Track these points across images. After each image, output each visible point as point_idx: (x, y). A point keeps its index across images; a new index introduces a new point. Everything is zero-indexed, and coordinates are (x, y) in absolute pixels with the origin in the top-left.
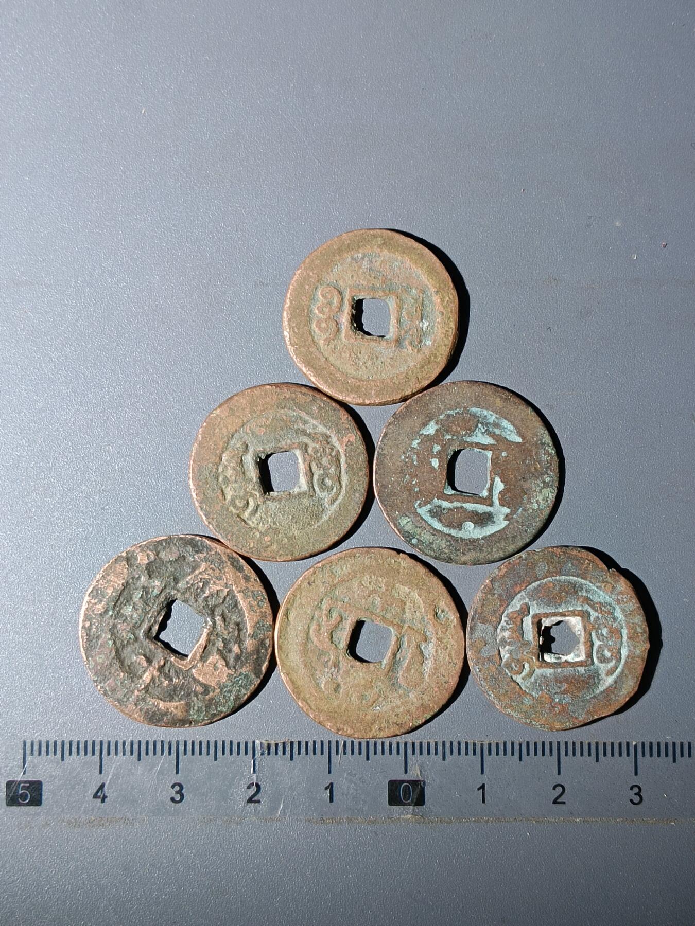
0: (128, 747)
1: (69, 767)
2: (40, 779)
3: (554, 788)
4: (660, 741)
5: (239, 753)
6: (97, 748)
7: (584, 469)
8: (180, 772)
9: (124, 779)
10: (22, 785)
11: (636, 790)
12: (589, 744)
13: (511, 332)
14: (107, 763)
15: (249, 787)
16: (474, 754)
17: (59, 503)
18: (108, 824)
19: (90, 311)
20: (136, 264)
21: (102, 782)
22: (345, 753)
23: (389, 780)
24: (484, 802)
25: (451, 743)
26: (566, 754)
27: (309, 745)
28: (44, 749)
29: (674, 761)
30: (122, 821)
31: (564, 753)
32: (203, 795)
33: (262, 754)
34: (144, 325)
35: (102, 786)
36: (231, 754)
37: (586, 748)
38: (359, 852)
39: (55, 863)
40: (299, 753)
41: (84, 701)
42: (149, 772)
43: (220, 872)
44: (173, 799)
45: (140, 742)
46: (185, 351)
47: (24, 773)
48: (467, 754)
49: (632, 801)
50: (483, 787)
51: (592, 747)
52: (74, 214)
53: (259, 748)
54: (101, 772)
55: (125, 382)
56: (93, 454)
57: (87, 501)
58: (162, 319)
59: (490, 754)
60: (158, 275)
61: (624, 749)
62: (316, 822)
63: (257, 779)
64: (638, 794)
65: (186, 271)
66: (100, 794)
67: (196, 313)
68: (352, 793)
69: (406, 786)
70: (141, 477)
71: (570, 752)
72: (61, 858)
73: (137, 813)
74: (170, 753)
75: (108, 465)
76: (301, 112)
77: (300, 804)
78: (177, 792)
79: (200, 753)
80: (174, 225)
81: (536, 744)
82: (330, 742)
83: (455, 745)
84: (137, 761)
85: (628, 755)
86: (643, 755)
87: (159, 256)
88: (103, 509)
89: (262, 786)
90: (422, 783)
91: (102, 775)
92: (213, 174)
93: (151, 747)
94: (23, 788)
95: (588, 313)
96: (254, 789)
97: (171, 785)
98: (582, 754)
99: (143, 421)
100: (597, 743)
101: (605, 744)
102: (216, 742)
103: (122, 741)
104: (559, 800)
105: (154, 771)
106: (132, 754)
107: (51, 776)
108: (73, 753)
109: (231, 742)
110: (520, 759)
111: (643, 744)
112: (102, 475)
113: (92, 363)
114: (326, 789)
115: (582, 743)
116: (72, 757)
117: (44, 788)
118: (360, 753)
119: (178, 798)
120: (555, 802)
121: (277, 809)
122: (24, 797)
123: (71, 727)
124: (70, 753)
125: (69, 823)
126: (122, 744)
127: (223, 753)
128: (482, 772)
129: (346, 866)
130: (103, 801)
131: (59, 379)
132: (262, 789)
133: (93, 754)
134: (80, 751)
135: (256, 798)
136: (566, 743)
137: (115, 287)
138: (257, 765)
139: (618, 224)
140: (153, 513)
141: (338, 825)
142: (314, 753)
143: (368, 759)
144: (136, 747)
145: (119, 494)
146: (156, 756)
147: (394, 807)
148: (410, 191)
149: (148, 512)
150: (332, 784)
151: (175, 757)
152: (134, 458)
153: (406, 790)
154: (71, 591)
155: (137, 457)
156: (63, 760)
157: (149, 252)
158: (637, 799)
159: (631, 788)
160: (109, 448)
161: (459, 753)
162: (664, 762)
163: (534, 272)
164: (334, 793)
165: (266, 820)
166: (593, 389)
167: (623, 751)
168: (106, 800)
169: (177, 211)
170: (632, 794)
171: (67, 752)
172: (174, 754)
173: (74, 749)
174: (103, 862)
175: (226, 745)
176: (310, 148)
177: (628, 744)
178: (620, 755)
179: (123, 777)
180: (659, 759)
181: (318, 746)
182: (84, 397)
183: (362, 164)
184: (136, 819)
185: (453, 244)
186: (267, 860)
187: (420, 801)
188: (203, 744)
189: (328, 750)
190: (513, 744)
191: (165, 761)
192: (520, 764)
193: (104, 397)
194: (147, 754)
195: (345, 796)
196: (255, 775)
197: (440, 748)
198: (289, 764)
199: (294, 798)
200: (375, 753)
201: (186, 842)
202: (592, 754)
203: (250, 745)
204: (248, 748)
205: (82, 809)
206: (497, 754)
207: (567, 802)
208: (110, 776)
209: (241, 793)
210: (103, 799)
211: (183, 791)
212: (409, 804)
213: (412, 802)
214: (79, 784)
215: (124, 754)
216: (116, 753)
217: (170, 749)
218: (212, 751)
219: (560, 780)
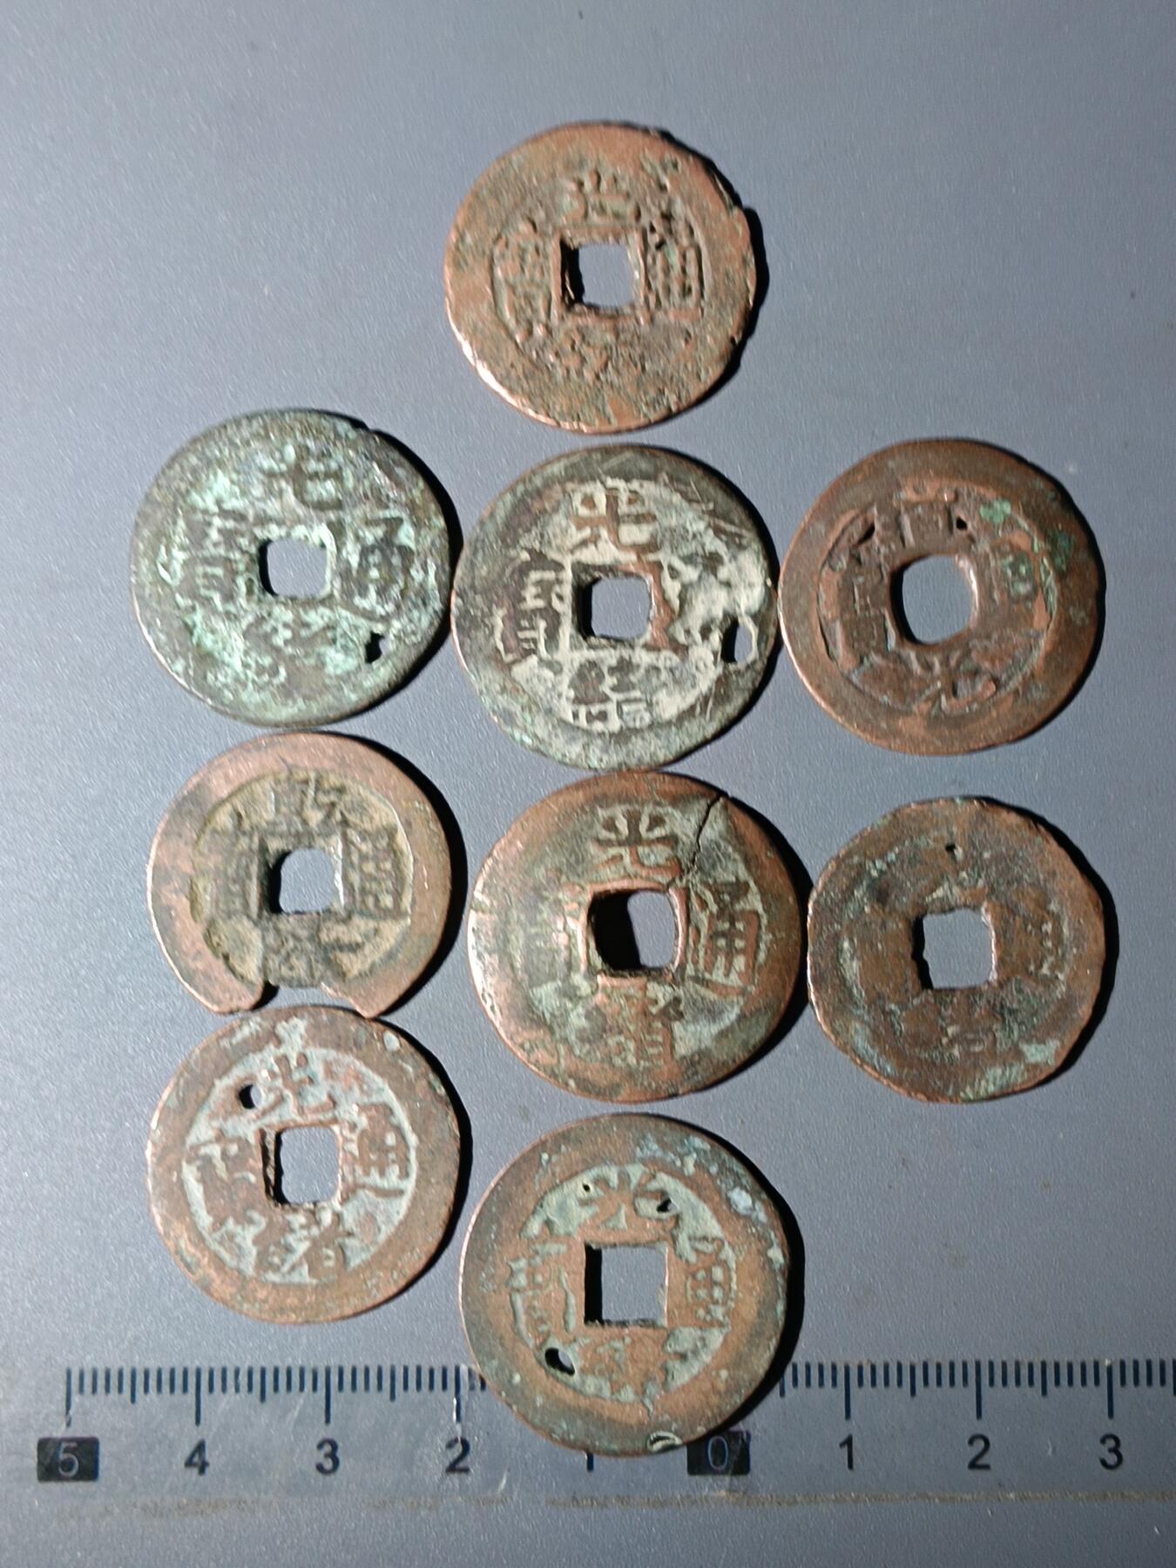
0: (243, 1379)
1: (144, 1413)
2: (97, 1435)
3: (971, 1442)
4: (1151, 1357)
5: (431, 1387)
6: (192, 1380)
8: (332, 1420)
9: (238, 1433)
10: (64, 1445)
11: (1111, 1443)
12: (1031, 1367)
14: (207, 1406)
15: (449, 1446)
16: (834, 1383)
18: (210, 1510)
21: (200, 1438)
24: (850, 1466)
26: (992, 1382)
28: (101, 1382)
30: (235, 1505)
31: (988, 1382)
32: (372, 1460)
33: (472, 1388)
35: (200, 1447)
36: (419, 1388)
37: (1024, 1372)
41: (169, 1299)
42: (279, 1420)
44: (320, 1468)
45: (263, 1371)
47: (68, 1424)
48: (821, 1384)
49: (1104, 1463)
50: (848, 1442)
51: (1035, 1370)
53: (466, 1378)
54: (198, 1421)
59: (861, 1383)
61: (1088, 1373)
62: (565, 1504)
63: (463, 1431)
64: (1115, 1450)
66: (197, 1460)
69: (718, 1440)
71: (998, 1379)
73: (259, 1492)
74: (315, 1388)
77: (537, 1474)
78: (327, 1456)
79: (367, 1388)
81: (939, 1366)
84: (259, 1402)
85: (1097, 1382)
86: (1123, 1382)
89: (471, 1443)
90: (745, 1435)
91: (200, 1427)
93: (283, 1378)
94: (66, 1451)
96: (459, 1448)
97: (317, 1442)
98: (1018, 1383)
100: (1044, 1365)
101: (1057, 1366)
102: (393, 1369)
103: (233, 1368)
104: (981, 1462)
105: (289, 1419)
106: (250, 1390)
107: (114, 1429)
108: (151, 1390)
109: (419, 1370)
110: (913, 1393)
111: (1123, 1364)
115: (1017, 1364)
116: (149, 1396)
117: (103, 1449)
119: (328, 1464)
120: (973, 1465)
121: (498, 1482)
122: (68, 1465)
123: (148, 1343)
124: (146, 1390)
125: (145, 1508)
126: (233, 1372)
127: (406, 1388)
128: (848, 1416)
130: (202, 1470)
132: (472, 1449)
133: (185, 1389)
134: (163, 1385)
135: (461, 1465)
136: (991, 1364)
138: (463, 1407)
141: (602, 1509)
144: (257, 1378)
146: (291, 1393)
147: (697, 1477)
151: (324, 1394)
153: (718, 1448)
156: (133, 1401)
158: (1112, 1459)
159: (1103, 1441)
161: (808, 1383)
162: (1158, 1394)
165: (478, 1501)
167: (1088, 1377)
168: (207, 1469)
170: (1104, 1451)
171: (140, 1388)
172: (321, 1389)
173: (153, 1382)
175: (410, 1373)
177: (1096, 1365)
178: (1084, 1382)
179: (235, 1430)
180: (1151, 1391)
184: (258, 1503)
187: (742, 1466)
188: (371, 1371)
190: (899, 1366)
191: (305, 1402)
192: (912, 1400)
194: (276, 1389)
196: (460, 1425)
199: (526, 1464)
201: (344, 1541)
202: (1035, 1383)
203: (451, 1375)
204: (446, 1379)
205: (167, 1485)
206: (874, 1383)
207: (992, 1467)
208: (214, 1429)
209: (436, 1457)
210: (203, 1468)
211: (339, 1454)
212: (724, 1473)
213: (727, 1468)
214: (160, 1443)
215: (237, 1391)
216: (224, 1389)
217: (315, 1381)
218: (387, 1383)
219: (980, 1427)
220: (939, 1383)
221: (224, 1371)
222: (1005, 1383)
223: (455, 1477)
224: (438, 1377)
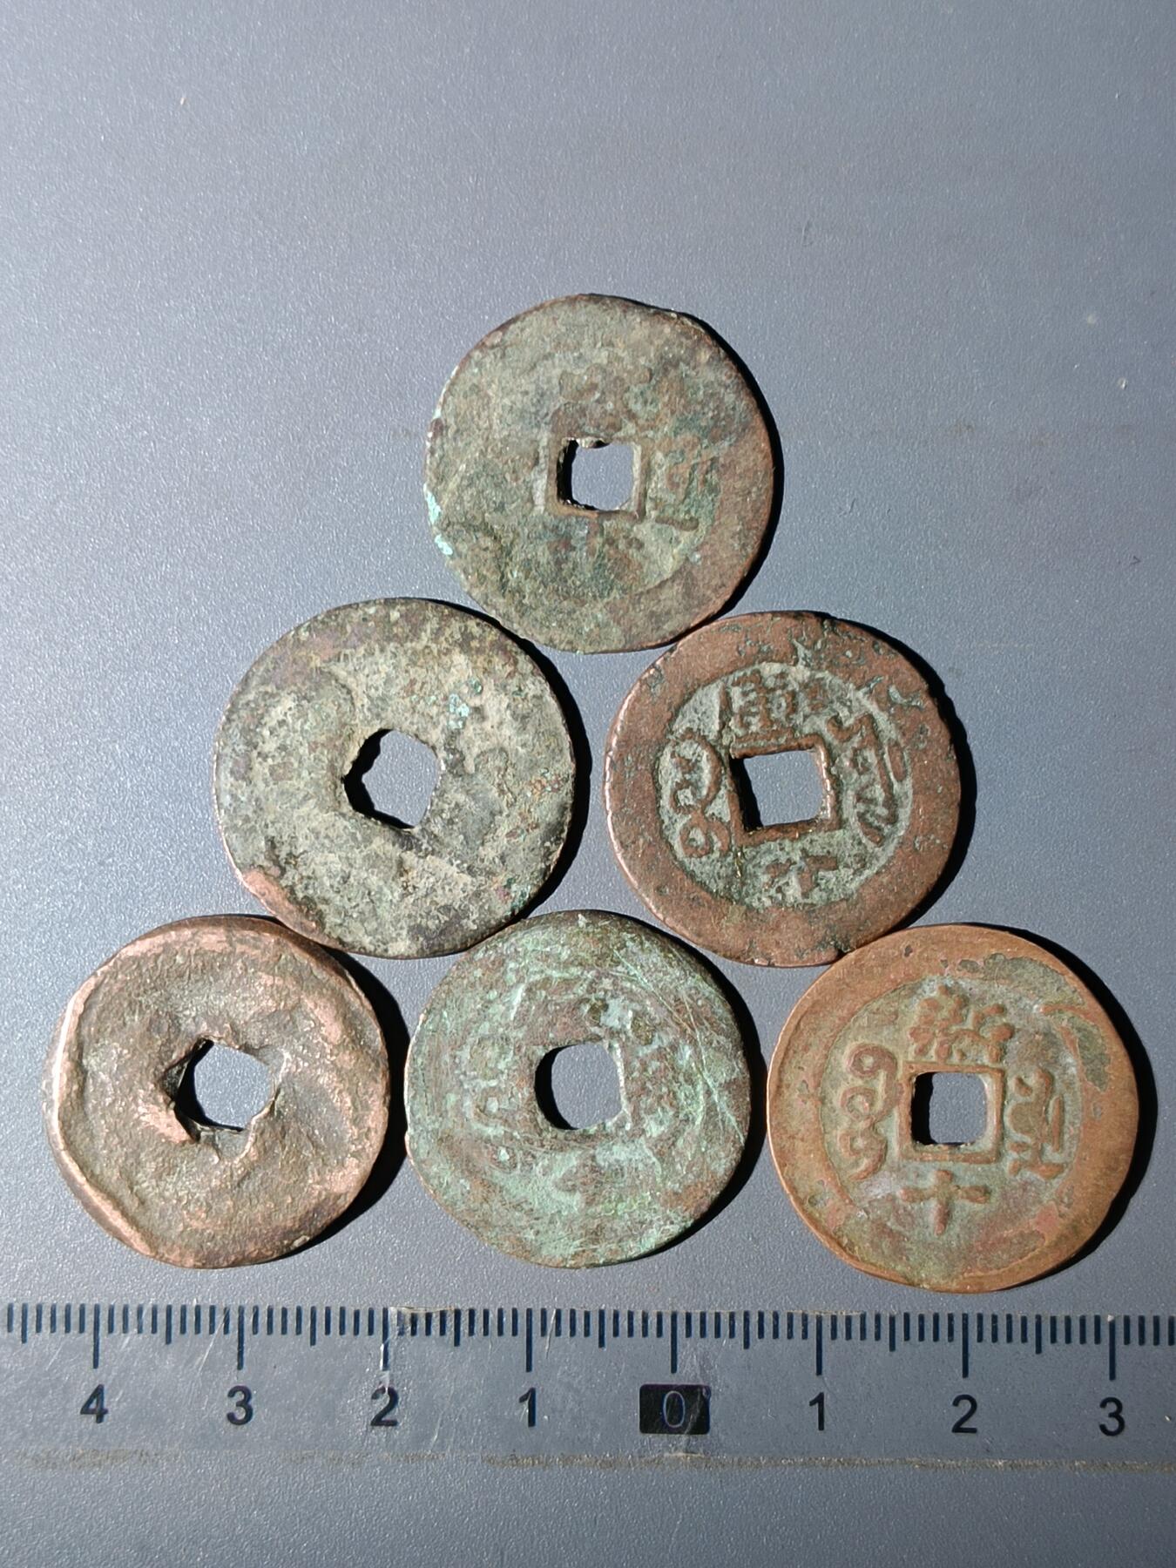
0: (147, 1319)
1: (36, 1353)
3: (956, 1403)
4: (1159, 1314)
5: (356, 1331)
6: (90, 1319)
7: (1020, 793)
8: (245, 1366)
9: (141, 1377)
11: (1112, 1407)
12: (1024, 1320)
13: (884, 529)
14: (107, 1348)
15: (375, 1396)
16: (805, 1336)
17: (18, 852)
18: (109, 1462)
19: (80, 485)
20: (167, 395)
21: (98, 1383)
22: (558, 1333)
23: (641, 1385)
24: (821, 1427)
25: (761, 1315)
26: (980, 1339)
27: (491, 1316)
30: (136, 1457)
31: (976, 1338)
32: (289, 1410)
33: (401, 1333)
34: (182, 513)
35: (98, 1393)
36: (342, 1331)
37: (1017, 1327)
38: (584, 1520)
39: (9, 1536)
40: (471, 1332)
41: (65, 1228)
42: (186, 1365)
43: (321, 1555)
44: (231, 1418)
45: (169, 1310)
46: (261, 563)
48: (790, 1336)
49: (1103, 1428)
50: (819, 1400)
51: (1029, 1324)
52: (50, 299)
53: (395, 1322)
54: (96, 1365)
55: (146, 621)
56: (83, 759)
57: (71, 850)
58: (216, 501)
59: (834, 1336)
60: (210, 416)
61: (1088, 1329)
62: (503, 1462)
63: (391, 1381)
64: (1116, 1415)
65: (262, 408)
66: (95, 1406)
67: (281, 489)
68: (572, 1409)
69: (675, 1395)
70: (174, 802)
71: (987, 1334)
72: (20, 1525)
73: (163, 1443)
74: (226, 1330)
75: (112, 780)
76: (484, 102)
77: (473, 1428)
78: (239, 1404)
79: (284, 1331)
80: (240, 320)
81: (921, 1318)
83: (768, 1318)
84: (163, 1344)
85: (1098, 1340)
86: (1127, 1341)
87: (211, 379)
88: (102, 863)
89: (400, 1394)
90: (704, 1391)
91: (99, 1370)
92: (314, 221)
93: (191, 1318)
95: (1031, 492)
96: (385, 1399)
97: (229, 1389)
98: (1009, 1339)
99: (178, 695)
100: (1039, 1318)
101: (1053, 1320)
102: (313, 1311)
103: (136, 1306)
104: (965, 1426)
105: (197, 1363)
106: (154, 1330)
108: (43, 1328)
109: (343, 1311)
110: (892, 1347)
111: (1127, 1320)
112: (101, 800)
113: (82, 584)
114: (522, 1400)
115: (1009, 1317)
116: (41, 1334)
118: (587, 1333)
119: (241, 1415)
120: (958, 1429)
121: (428, 1437)
123: (41, 1277)
124: (39, 1329)
125: (36, 1459)
126: (135, 1311)
127: (328, 1331)
128: (819, 1372)
129: (559, 1547)
131: (19, 614)
132: (400, 1400)
133: (82, 1329)
134: (57, 1324)
135: (388, 1417)
136: (980, 1317)
137: (126, 439)
138: (391, 1353)
139: (1091, 319)
140: (196, 874)
141: (544, 1468)
142: (501, 1332)
143: (602, 1343)
144: (162, 1317)
145: (133, 835)
146: (200, 1335)
147: (651, 1436)
148: (691, 254)
149: (188, 869)
150: (532, 1392)
151: (237, 1336)
152: (161, 767)
153: (674, 1403)
154: (41, 1020)
155: (168, 766)
156: (24, 1341)
157: (193, 371)
158: (1113, 1425)
159: (1103, 1404)
160: (114, 747)
161: (776, 1335)
162: (1166, 1354)
163: (930, 413)
164: (537, 1409)
165: (407, 1457)
166: (1040, 639)
167: (1087, 1334)
168: (106, 1417)
169: (246, 294)
170: (1103, 1416)
171: (31, 1325)
172: (234, 1331)
173: (46, 1321)
174: (99, 1534)
175: (332, 1315)
176: (500, 171)
177: (1098, 1320)
178: (1083, 1340)
179: (137, 1374)
180: (1157, 1350)
181: (508, 1320)
182: (68, 650)
183: (600, 203)
184: (162, 1455)
185: (773, 358)
186: (409, 1533)
187: (702, 1426)
188: (289, 1313)
189: (527, 1326)
190: (878, 1318)
191: (214, 1346)
192: (891, 1355)
193: (106, 650)
194: (183, 1330)
195: (557, 1414)
196: (387, 1373)
197: (739, 1325)
198: (451, 1352)
199: (460, 1417)
200: (616, 1333)
201: (257, 1499)
202: (1029, 1339)
203: (378, 1317)
204: (373, 1322)
205: (60, 1433)
206: (849, 1336)
207: (979, 1430)
208: (114, 1374)
209: (363, 1408)
210: (101, 1413)
211: (252, 1402)
212: (679, 1431)
213: (685, 1425)
214: (54, 1387)
215: (140, 1331)
216: (125, 1329)
217: (227, 1321)
218: (306, 1326)
219: (966, 1387)
220: (922, 1337)
221: (126, 1309)
222: (995, 1338)
223: (382, 1431)
224: (364, 1320)
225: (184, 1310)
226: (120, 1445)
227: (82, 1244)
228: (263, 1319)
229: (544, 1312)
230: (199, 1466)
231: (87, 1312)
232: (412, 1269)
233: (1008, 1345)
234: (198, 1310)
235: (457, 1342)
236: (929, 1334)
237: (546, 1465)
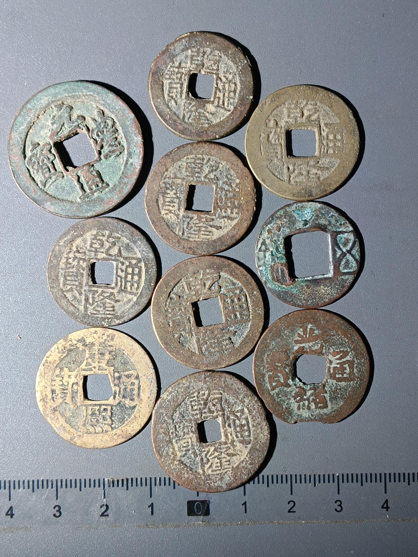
0: (26, 485)
3: (289, 503)
4: (353, 473)
5: (95, 486)
6: (7, 485)
8: (58, 498)
9: (25, 503)
11: (339, 503)
14: (13, 494)
15: (101, 507)
18: (15, 531)
21: (11, 505)
22: (160, 485)
23: (187, 501)
24: (246, 512)
26: (296, 482)
27: (138, 480)
29: (362, 485)
30: (24, 529)
32: (73, 512)
33: (109, 486)
35: (11, 508)
36: (90, 486)
37: (308, 478)
38: (170, 545)
42: (39, 499)
44: (55, 515)
45: (33, 481)
49: (336, 510)
50: (245, 504)
51: (311, 477)
53: (107, 483)
54: (10, 500)
61: (330, 478)
62: (143, 527)
63: (106, 502)
64: (340, 505)
66: (10, 513)
68: (165, 509)
69: (198, 504)
70: (30, 316)
71: (298, 481)
73: (33, 524)
74: (52, 487)
75: (9, 309)
77: (133, 516)
78: (57, 511)
79: (71, 487)
81: (277, 476)
82: (151, 478)
84: (32, 492)
85: (334, 482)
86: (343, 482)
88: (6, 337)
89: (109, 506)
90: (208, 502)
91: (11, 501)
93: (40, 484)
96: (104, 508)
97: (53, 506)
98: (305, 482)
99: (30, 281)
100: (315, 475)
102: (80, 480)
103: (22, 480)
104: (292, 510)
105: (43, 498)
106: (29, 488)
109: (90, 480)
110: (268, 486)
111: (343, 475)
114: (149, 507)
115: (305, 475)
119: (58, 514)
120: (289, 511)
126: (22, 482)
127: (85, 487)
128: (245, 494)
129: (162, 553)
130: (12, 517)
132: (109, 508)
133: (5, 488)
135: (105, 514)
136: (296, 475)
138: (106, 493)
142: (141, 485)
143: (174, 488)
144: (31, 483)
146: (44, 489)
147: (191, 517)
150: (152, 504)
151: (56, 489)
153: (198, 507)
155: (27, 304)
158: (339, 508)
159: (336, 502)
162: (355, 485)
164: (154, 509)
165: (112, 526)
167: (330, 480)
168: (14, 516)
170: (336, 506)
172: (55, 487)
174: (13, 554)
175: (86, 481)
177: (333, 475)
178: (329, 482)
179: (23, 502)
180: (353, 484)
181: (144, 481)
184: (32, 528)
186: (113, 550)
187: (207, 513)
188: (72, 481)
189: (150, 483)
190: (263, 477)
191: (49, 492)
192: (267, 489)
194: (38, 488)
195: (161, 511)
196: (105, 500)
198: (126, 492)
199: (129, 513)
201: (64, 541)
202: (312, 482)
203: (102, 482)
204: (100, 483)
207: (296, 511)
208: (16, 502)
209: (97, 510)
210: (12, 515)
211: (61, 510)
212: (200, 515)
213: (202, 514)
215: (24, 488)
216: (19, 488)
217: (52, 484)
218: (78, 485)
219: (292, 498)
220: (277, 482)
221: (19, 481)
222: (301, 482)
224: (97, 482)
225: (38, 481)
226: (19, 525)
227: (4, 461)
228: (64, 483)
229: (155, 478)
230: (45, 531)
231: (6, 483)
232: (112, 466)
233: (305, 484)
234: (43, 481)
235: (127, 489)
236: (280, 481)
237: (157, 527)
